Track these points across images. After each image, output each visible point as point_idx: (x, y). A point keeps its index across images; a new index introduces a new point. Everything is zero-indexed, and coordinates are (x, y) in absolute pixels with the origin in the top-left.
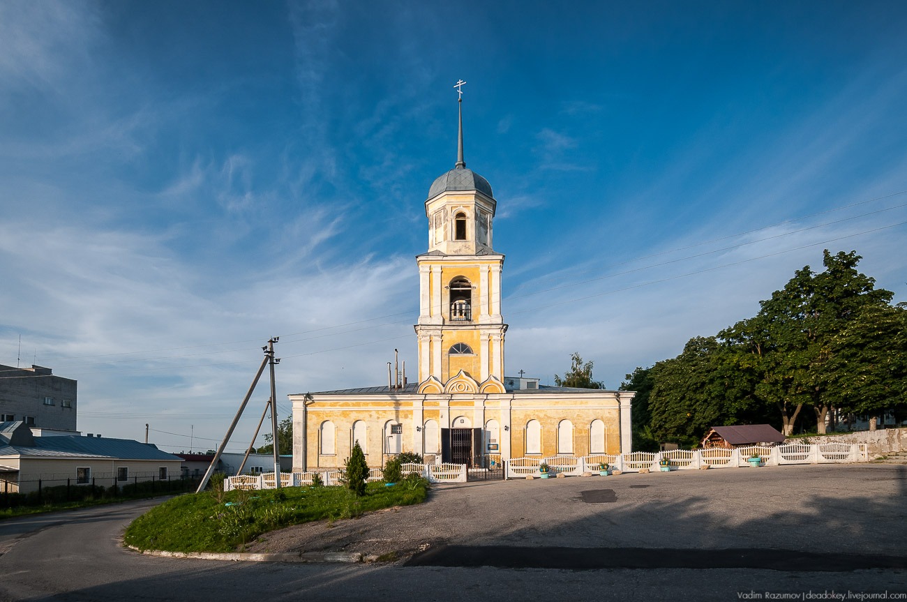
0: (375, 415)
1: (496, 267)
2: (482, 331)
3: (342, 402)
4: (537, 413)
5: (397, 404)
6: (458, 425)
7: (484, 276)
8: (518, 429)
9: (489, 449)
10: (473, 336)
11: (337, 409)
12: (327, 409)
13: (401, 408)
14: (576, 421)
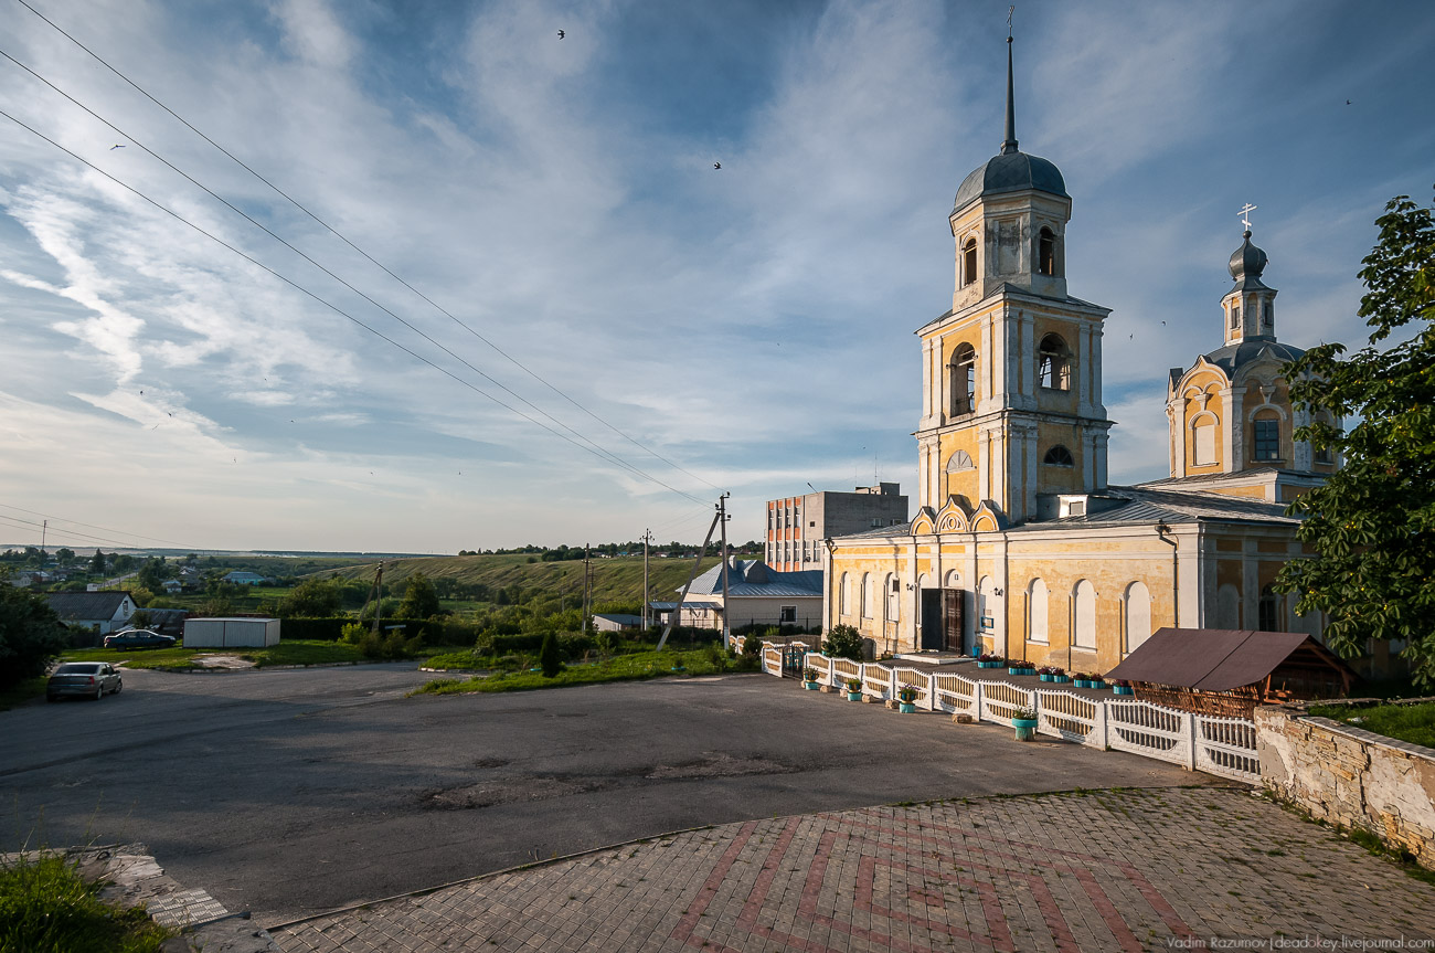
0: (879, 566)
1: (999, 314)
2: (980, 427)
3: (856, 548)
4: (1041, 566)
5: (897, 550)
6: (953, 584)
7: (986, 332)
8: (1017, 595)
9: (983, 624)
10: (971, 438)
11: (853, 556)
12: (847, 556)
13: (900, 556)
14: (1099, 582)
